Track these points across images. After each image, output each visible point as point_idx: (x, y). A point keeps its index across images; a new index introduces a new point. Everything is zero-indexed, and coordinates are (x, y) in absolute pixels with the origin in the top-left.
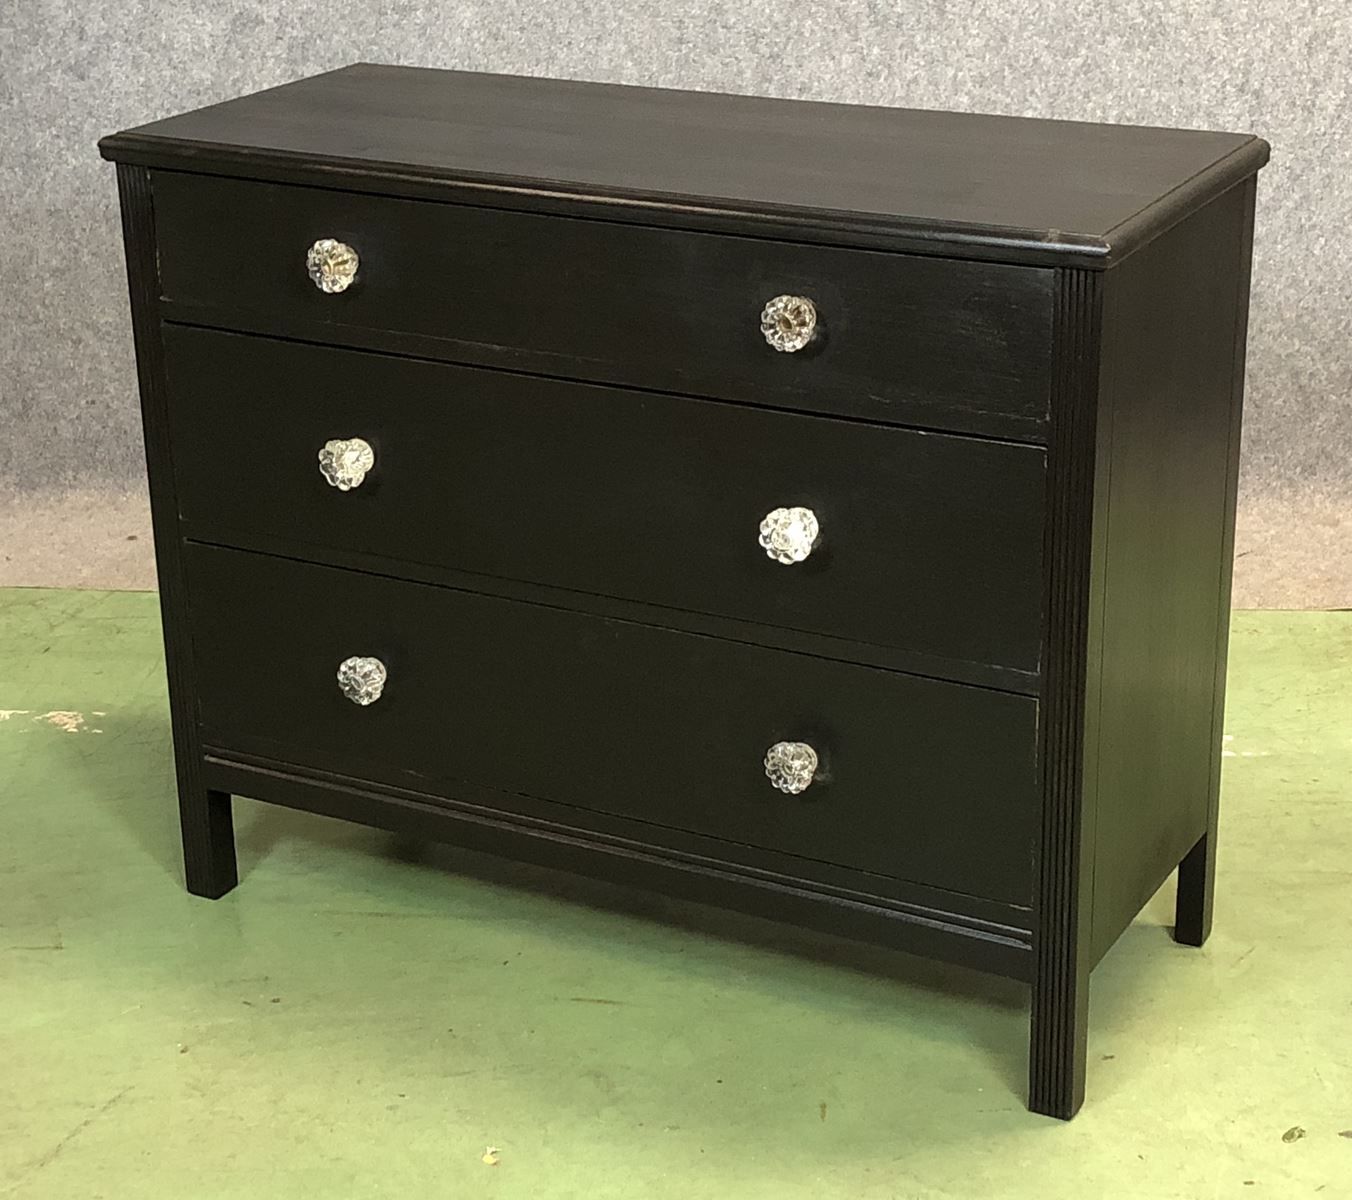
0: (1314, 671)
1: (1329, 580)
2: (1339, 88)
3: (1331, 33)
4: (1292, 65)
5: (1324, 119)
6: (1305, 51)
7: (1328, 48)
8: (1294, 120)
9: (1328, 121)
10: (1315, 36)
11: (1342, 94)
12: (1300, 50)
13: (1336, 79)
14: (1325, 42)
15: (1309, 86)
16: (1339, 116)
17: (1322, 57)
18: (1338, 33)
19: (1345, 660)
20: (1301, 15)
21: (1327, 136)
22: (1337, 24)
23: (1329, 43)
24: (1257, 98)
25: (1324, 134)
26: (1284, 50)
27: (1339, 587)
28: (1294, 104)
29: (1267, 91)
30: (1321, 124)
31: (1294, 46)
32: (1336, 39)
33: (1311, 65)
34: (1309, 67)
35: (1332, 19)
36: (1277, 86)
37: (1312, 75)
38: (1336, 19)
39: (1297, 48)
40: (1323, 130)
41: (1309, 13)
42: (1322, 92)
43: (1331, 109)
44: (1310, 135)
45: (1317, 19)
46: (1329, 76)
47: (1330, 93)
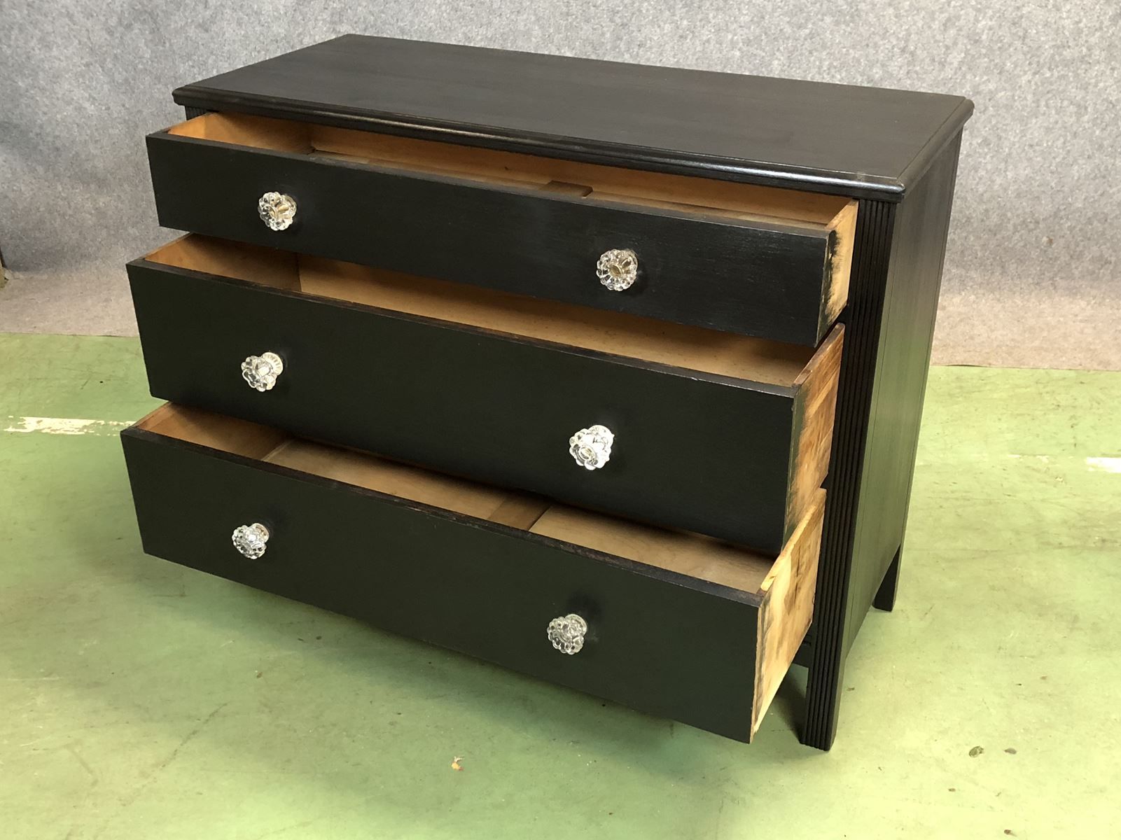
0: (944, 407)
1: (944, 346)
2: (961, 52)
3: (958, 18)
4: (934, 37)
5: (951, 69)
6: (942, 28)
7: (956, 27)
8: (933, 70)
9: (954, 70)
10: (949, 19)
11: (963, 55)
12: (939, 28)
13: (960, 46)
14: (955, 23)
15: (944, 50)
16: (960, 68)
17: (952, 32)
18: (963, 17)
19: (960, 399)
20: (941, 6)
21: (953, 80)
22: (962, 12)
23: (957, 24)
24: (913, 56)
25: (951, 78)
26: (930, 27)
27: (951, 351)
28: (934, 60)
29: (919, 52)
30: (949, 72)
31: (936, 25)
32: (961, 21)
33: (946, 37)
34: (944, 38)
35: (959, 9)
36: (925, 49)
37: (946, 43)
38: (962, 9)
39: (937, 26)
40: (950, 76)
41: (946, 5)
42: (950, 54)
43: (956, 64)
44: (942, 79)
45: (951, 9)
46: (955, 44)
47: (956, 54)
